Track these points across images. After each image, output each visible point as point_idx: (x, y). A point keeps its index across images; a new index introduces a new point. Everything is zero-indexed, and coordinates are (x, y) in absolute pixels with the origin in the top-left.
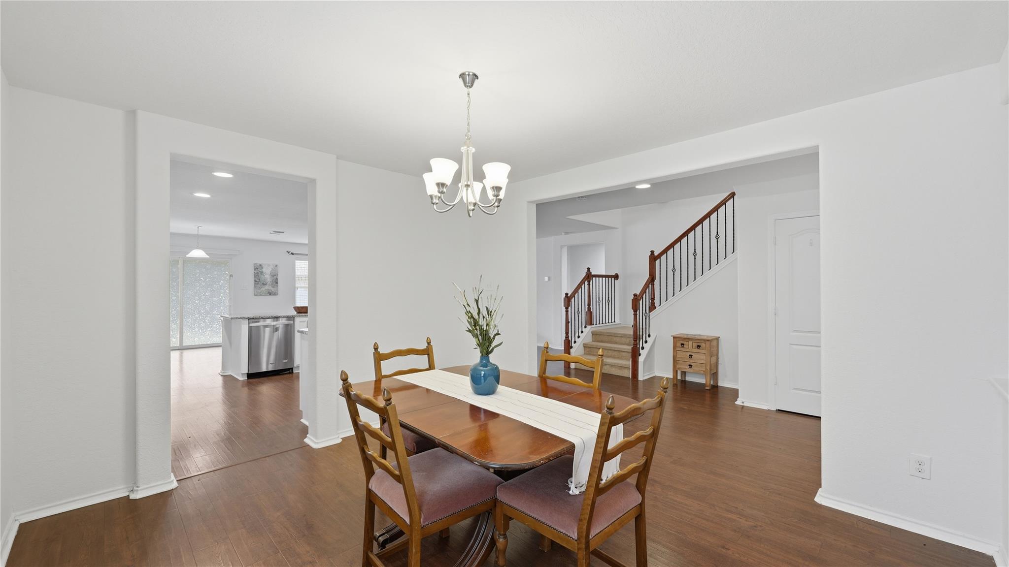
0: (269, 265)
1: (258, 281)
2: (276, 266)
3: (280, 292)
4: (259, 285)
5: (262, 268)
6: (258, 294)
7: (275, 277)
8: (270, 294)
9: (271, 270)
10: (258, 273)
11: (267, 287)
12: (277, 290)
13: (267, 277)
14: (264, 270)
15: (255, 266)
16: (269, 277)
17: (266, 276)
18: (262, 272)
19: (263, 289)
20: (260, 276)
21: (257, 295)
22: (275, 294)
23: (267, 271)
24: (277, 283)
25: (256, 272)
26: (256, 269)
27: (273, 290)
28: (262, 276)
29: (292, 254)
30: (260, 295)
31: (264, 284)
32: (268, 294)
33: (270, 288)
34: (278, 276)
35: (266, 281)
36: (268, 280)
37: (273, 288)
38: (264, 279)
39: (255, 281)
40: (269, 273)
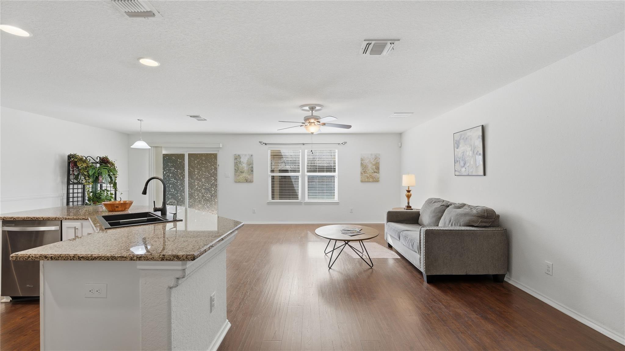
0: (246, 155)
1: (238, 170)
2: (252, 156)
3: (255, 179)
4: (238, 173)
5: (240, 158)
6: (238, 181)
7: (251, 166)
8: (247, 181)
9: (247, 159)
10: (237, 162)
11: (244, 175)
12: (253, 178)
13: (245, 166)
14: (242, 160)
15: (235, 157)
16: (246, 166)
17: (243, 165)
18: (240, 162)
19: (241, 176)
20: (238, 164)
21: (236, 182)
22: (251, 182)
23: (244, 160)
24: (252, 171)
25: (236, 161)
26: (236, 159)
27: (249, 178)
28: (240, 165)
29: (266, 144)
30: (239, 182)
31: (242, 172)
32: (245, 181)
33: (247, 176)
34: (253, 164)
35: (243, 170)
36: (245, 168)
37: (250, 176)
38: (242, 168)
39: (235, 170)
40: (246, 163)
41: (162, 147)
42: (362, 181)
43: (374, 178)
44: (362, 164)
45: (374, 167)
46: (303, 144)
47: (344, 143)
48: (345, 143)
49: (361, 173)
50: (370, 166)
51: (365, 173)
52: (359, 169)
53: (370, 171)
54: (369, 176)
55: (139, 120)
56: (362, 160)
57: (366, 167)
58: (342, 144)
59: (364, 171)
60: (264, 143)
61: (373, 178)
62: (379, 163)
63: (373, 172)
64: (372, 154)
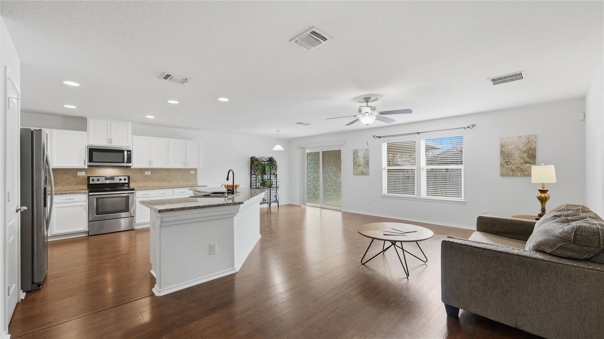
0: (362, 150)
1: (356, 164)
2: (367, 150)
3: (371, 172)
4: (356, 167)
5: (358, 153)
7: (366, 160)
8: (363, 174)
9: (363, 154)
10: (355, 157)
11: (361, 168)
12: (368, 170)
13: (361, 160)
14: (359, 154)
15: (353, 152)
18: (357, 156)
19: (358, 170)
20: (356, 159)
21: (354, 175)
22: (368, 175)
23: (361, 154)
24: (368, 164)
26: (354, 154)
27: (365, 171)
28: (358, 159)
29: (379, 137)
30: (357, 175)
31: (359, 166)
32: (362, 174)
33: (363, 169)
34: (368, 158)
35: (360, 163)
36: (362, 162)
37: (366, 169)
38: (359, 162)
39: (354, 164)
40: (362, 157)
41: (305, 148)
42: (502, 175)
43: (526, 171)
44: (502, 152)
45: (525, 155)
46: (419, 133)
47: (471, 127)
48: (474, 126)
49: (502, 165)
50: (517, 154)
51: (508, 164)
52: (497, 159)
53: (517, 162)
54: (515, 168)
55: (277, 131)
56: (502, 146)
57: (510, 155)
58: (469, 127)
59: (506, 162)
60: (377, 136)
61: (522, 171)
62: (534, 149)
63: (523, 162)
64: (520, 137)
